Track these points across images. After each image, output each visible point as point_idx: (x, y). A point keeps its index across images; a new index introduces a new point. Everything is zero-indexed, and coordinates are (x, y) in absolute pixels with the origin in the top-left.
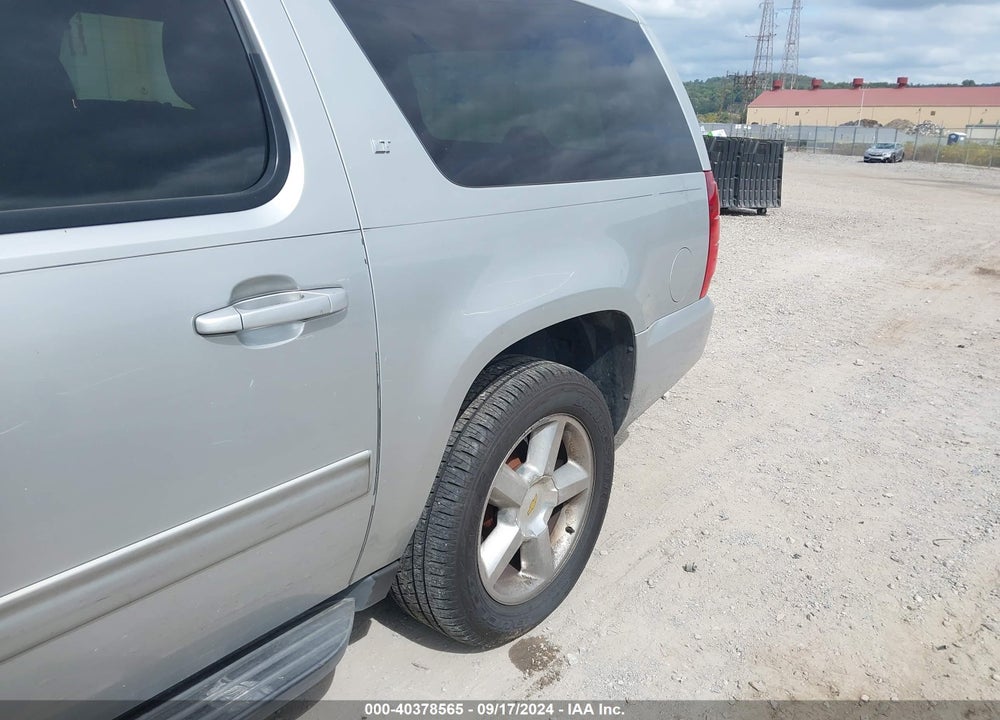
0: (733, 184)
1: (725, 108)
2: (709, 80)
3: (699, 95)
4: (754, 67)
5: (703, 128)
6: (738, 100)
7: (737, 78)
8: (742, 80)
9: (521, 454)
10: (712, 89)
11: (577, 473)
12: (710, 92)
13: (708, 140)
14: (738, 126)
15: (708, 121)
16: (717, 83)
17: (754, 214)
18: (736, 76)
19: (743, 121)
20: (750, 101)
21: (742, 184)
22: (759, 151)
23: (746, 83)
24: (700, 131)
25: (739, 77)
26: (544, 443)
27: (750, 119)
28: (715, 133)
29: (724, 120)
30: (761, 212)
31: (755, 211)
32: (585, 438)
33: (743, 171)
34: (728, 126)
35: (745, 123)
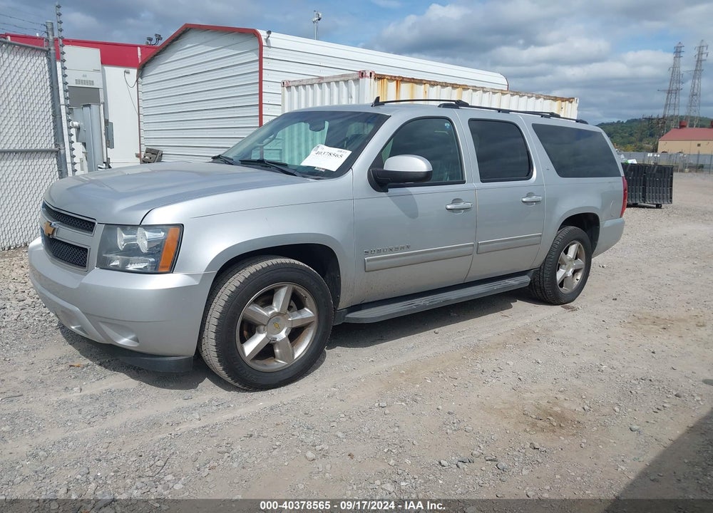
0: (641, 190)
1: (641, 140)
2: (628, 121)
3: (620, 131)
4: (665, 112)
5: (622, 156)
6: (652, 135)
7: (650, 119)
8: (655, 121)
9: (566, 252)
10: (631, 127)
11: (581, 262)
12: (630, 130)
13: (625, 166)
14: (650, 155)
15: (627, 151)
16: (635, 123)
17: (654, 208)
18: (649, 119)
19: (655, 150)
20: (661, 135)
21: (647, 190)
22: (657, 171)
23: (658, 123)
24: (620, 158)
25: (652, 119)
26: (573, 250)
27: (660, 149)
28: (630, 161)
29: (640, 149)
30: (658, 206)
31: (655, 206)
32: (584, 251)
33: (648, 184)
34: (640, 154)
35: (656, 151)
